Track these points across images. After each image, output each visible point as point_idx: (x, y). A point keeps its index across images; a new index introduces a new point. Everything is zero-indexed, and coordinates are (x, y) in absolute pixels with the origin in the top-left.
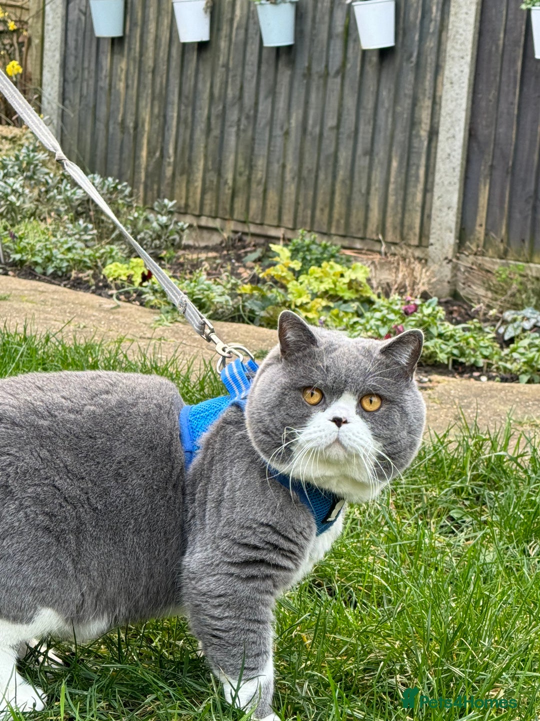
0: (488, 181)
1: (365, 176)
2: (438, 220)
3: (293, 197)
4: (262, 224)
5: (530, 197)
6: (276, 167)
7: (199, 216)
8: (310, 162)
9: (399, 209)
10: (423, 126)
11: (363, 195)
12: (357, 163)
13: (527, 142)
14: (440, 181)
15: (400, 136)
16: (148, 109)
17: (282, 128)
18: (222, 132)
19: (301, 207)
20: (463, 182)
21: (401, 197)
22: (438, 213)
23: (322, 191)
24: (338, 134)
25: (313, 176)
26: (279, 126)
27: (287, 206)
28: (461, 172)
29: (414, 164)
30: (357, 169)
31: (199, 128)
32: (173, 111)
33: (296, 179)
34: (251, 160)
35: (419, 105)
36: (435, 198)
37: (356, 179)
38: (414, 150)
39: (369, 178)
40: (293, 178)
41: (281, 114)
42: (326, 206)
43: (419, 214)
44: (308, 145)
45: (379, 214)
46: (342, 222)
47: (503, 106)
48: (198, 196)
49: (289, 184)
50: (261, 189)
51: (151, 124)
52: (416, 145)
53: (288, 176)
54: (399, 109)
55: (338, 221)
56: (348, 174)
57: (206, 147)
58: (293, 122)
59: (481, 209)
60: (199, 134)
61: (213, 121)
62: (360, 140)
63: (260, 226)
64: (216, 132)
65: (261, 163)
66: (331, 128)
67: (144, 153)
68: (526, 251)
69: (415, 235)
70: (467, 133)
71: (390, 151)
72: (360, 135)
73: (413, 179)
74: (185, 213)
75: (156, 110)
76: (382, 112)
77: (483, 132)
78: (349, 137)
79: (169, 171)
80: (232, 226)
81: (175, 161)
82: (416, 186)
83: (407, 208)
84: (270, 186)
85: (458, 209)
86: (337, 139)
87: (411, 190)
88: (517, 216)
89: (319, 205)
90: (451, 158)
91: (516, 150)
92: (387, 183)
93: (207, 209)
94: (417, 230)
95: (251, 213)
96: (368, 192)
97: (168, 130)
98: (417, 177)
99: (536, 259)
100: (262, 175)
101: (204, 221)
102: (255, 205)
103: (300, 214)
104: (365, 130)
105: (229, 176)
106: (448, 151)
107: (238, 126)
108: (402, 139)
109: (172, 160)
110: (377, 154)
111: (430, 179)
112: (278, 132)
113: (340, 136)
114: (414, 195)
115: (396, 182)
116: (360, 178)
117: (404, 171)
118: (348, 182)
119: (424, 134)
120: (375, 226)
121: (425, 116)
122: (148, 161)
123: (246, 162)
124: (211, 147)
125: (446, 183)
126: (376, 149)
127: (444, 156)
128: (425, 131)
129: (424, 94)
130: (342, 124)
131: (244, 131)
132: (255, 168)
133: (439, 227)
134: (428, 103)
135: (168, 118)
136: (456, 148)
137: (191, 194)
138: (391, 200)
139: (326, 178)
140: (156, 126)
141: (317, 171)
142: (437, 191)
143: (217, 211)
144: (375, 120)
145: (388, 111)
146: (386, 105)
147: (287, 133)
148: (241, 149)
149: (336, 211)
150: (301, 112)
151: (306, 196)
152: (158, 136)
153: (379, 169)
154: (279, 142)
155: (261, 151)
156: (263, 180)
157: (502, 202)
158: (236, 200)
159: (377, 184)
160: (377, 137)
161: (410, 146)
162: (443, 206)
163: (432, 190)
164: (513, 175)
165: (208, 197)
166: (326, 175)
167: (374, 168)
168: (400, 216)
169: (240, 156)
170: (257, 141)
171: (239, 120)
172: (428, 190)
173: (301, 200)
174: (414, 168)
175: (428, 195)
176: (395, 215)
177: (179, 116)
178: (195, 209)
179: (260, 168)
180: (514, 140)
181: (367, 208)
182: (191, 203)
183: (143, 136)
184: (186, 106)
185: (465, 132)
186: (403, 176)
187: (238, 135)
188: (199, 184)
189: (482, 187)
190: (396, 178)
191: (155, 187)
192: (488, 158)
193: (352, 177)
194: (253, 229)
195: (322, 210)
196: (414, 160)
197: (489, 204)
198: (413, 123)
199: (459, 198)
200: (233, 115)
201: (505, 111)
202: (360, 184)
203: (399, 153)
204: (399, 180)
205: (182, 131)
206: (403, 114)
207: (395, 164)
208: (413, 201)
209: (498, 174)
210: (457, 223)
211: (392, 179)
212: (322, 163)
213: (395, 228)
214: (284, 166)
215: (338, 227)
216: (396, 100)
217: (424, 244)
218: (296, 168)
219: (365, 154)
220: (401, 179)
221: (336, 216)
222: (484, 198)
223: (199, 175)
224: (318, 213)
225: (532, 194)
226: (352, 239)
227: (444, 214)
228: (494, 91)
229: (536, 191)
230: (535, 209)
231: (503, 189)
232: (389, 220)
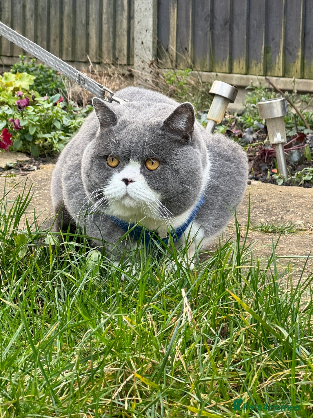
0: (176, 5)
1: (84, 9)
2: (139, 41)
3: (33, 32)
4: (12, 57)
5: (208, 16)
6: (18, 7)
9: (111, 35)
11: (83, 26)
14: (139, 8)
19: (39, 39)
20: (156, 7)
21: (111, 25)
22: (139, 35)
23: (53, 25)
25: (46, 13)
30: (77, 4)
33: (34, 17)
36: (136, 23)
37: (78, 12)
39: (87, 11)
40: (32, 16)
42: (57, 37)
43: (126, 38)
45: (97, 40)
46: (70, 49)
49: (29, 21)
53: (28, 14)
55: (67, 49)
56: (71, 9)
59: (172, 29)
63: (10, 58)
65: (7, 5)
68: (208, 62)
69: (124, 55)
73: (120, 8)
82: (122, 15)
83: (117, 34)
85: (153, 31)
87: (119, 18)
88: (200, 33)
89: (52, 37)
92: (101, 14)
94: (125, 52)
95: (3, 48)
96: (87, 23)
98: (123, 6)
99: (217, 69)
100: (9, 15)
111: (132, 8)
114: (121, 22)
115: (107, 11)
116: (81, 12)
117: (112, 2)
118: (71, 15)
120: (94, 50)
125: (143, 9)
132: (3, 10)
133: (140, 47)
138: (105, 27)
139: (56, 13)
141: (49, 8)
142: (137, 17)
149: (65, 41)
151: (42, 29)
153: (94, 2)
156: (10, 20)
157: (187, 21)
159: (94, 16)
162: (142, 29)
163: (133, 17)
166: (55, 11)
168: (111, 40)
172: (130, 18)
173: (39, 34)
175: (131, 22)
176: (108, 40)
179: (7, 9)
181: (88, 36)
186: (112, 6)
189: (172, 11)
190: (107, 9)
193: (74, 11)
194: (6, 61)
195: (55, 41)
197: (177, 25)
199: (153, 21)
202: (81, 17)
204: (109, 10)
208: (121, 28)
210: (153, 43)
211: (104, 10)
213: (109, 52)
214: (24, 7)
215: (67, 54)
217: (131, 63)
218: (33, 7)
220: (111, 10)
221: (65, 45)
222: (174, 20)
224: (52, 43)
225: (209, 13)
226: (78, 63)
227: (143, 36)
229: (212, 10)
230: (212, 27)
231: (187, 11)
232: (105, 45)
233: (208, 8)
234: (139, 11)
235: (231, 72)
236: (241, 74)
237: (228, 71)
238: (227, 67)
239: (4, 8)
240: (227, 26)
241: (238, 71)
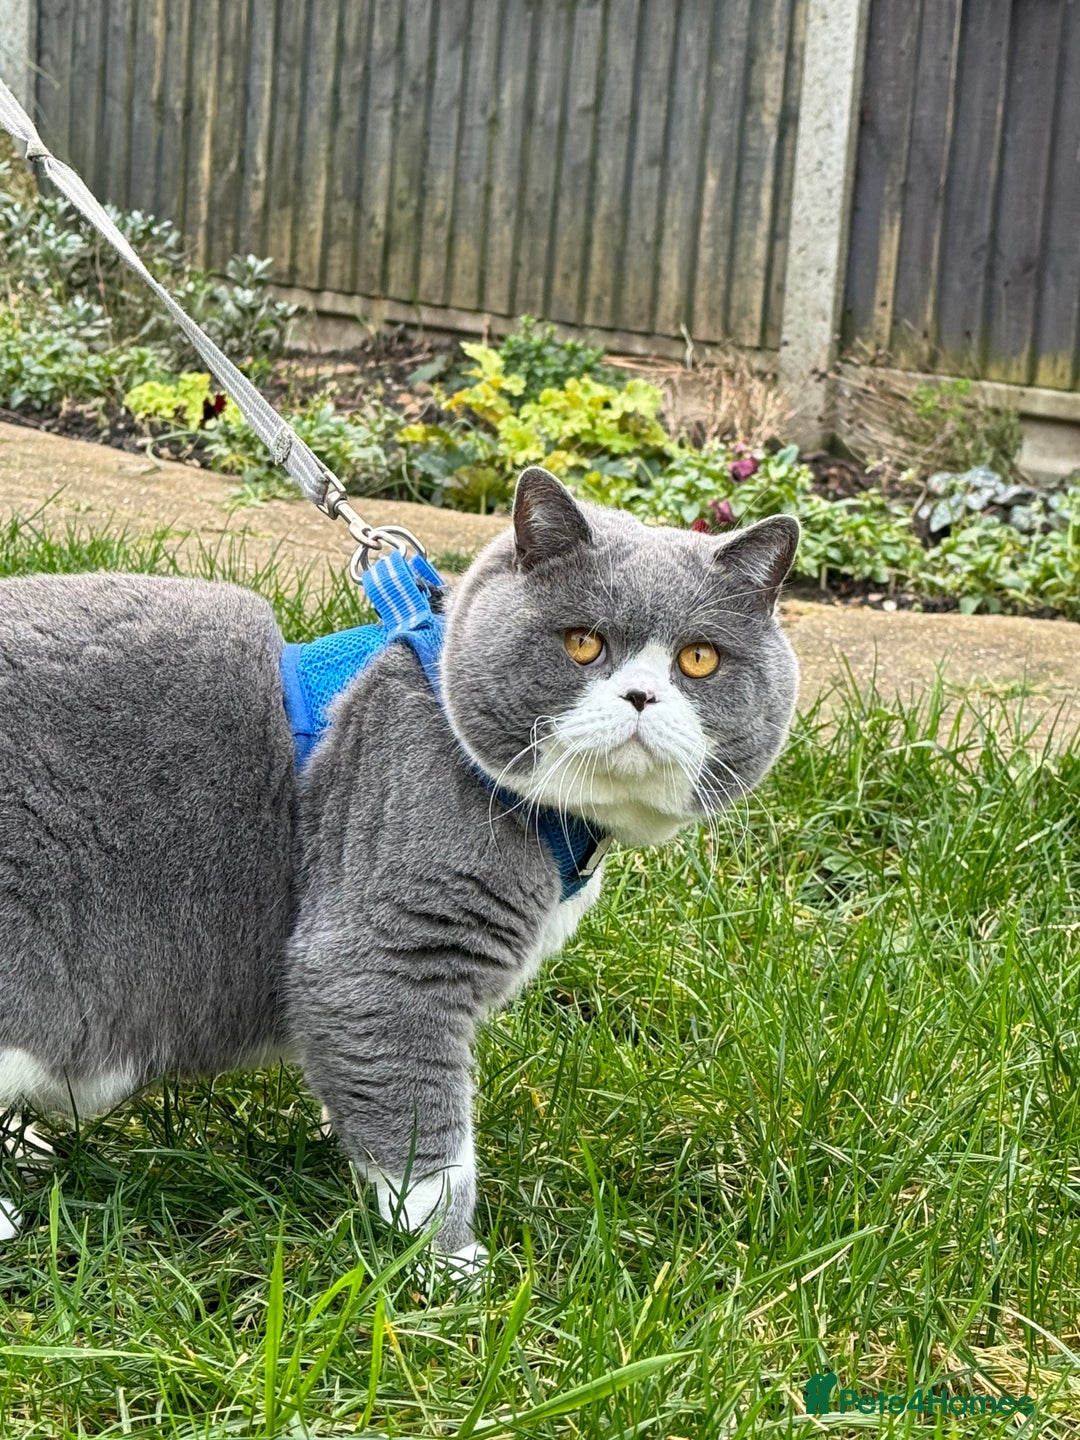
0: (898, 215)
1: (651, 207)
2: (799, 295)
3: (508, 252)
4: (445, 307)
5: (982, 247)
6: (472, 190)
7: (317, 292)
8: (540, 180)
9: (721, 274)
10: (768, 104)
11: (647, 246)
12: (636, 183)
13: (976, 137)
14: (802, 217)
15: (722, 126)
16: (213, 74)
17: (484, 111)
18: (363, 119)
19: (524, 271)
20: (847, 218)
21: (724, 248)
22: (798, 280)
23: (565, 239)
24: (597, 122)
25: (547, 208)
26: (477, 107)
27: (495, 270)
28: (845, 197)
29: (750, 183)
30: (635, 193)
31: (316, 111)
32: (263, 78)
33: (513, 216)
34: (422, 177)
35: (759, 61)
36: (793, 250)
37: (634, 213)
38: (751, 154)
39: (661, 212)
40: (508, 213)
41: (481, 82)
42: (574, 268)
43: (760, 284)
44: (536, 143)
45: (680, 284)
46: (607, 300)
47: (928, 65)
48: (316, 251)
49: (498, 224)
50: (442, 235)
51: (218, 103)
52: (754, 144)
53: (498, 208)
54: (719, 70)
55: (599, 299)
56: (617, 203)
57: (331, 149)
58: (506, 97)
59: (884, 272)
60: (316, 124)
61: (344, 97)
62: (642, 134)
63: (441, 311)
64: (350, 120)
65: (442, 181)
66: (585, 111)
67: (205, 163)
68: (974, 356)
69: (752, 325)
70: (856, 118)
71: (702, 156)
72: (642, 124)
73: (749, 212)
74: (290, 286)
75: (229, 76)
76: (685, 77)
77: (888, 116)
78: (619, 128)
79: (256, 200)
80: (384, 310)
81: (268, 179)
82: (753, 228)
83: (736, 272)
84: (461, 230)
85: (838, 272)
86: (596, 132)
87: (744, 235)
88: (956, 285)
89: (560, 268)
90: (824, 168)
91: (953, 152)
92: (696, 222)
93: (334, 278)
94: (757, 317)
95: (424, 284)
96: (658, 241)
97: (254, 114)
98: (757, 208)
99: (994, 373)
100: (445, 207)
101: (328, 302)
102: (430, 267)
103: (522, 285)
104: (652, 113)
105: (379, 209)
106: (818, 154)
107: (396, 107)
108: (727, 131)
109: (262, 176)
110: (676, 163)
111: (782, 214)
112: (476, 119)
113: (602, 126)
114: (751, 245)
115: (713, 219)
116: (642, 213)
117: (729, 196)
118: (618, 220)
119: (769, 121)
120: (673, 308)
121: (771, 84)
122: (213, 179)
123: (411, 181)
124: (341, 149)
125: (814, 220)
126: (673, 153)
127: (812, 166)
128: (772, 114)
129: (770, 40)
130: (605, 100)
131: (408, 116)
132: (429, 193)
133: (800, 309)
134: (777, 58)
135: (253, 92)
136: (833, 149)
137: (302, 246)
138: (705, 255)
139: (574, 213)
140: (228, 108)
141: (556, 198)
142: (797, 237)
143: (354, 281)
144: (671, 93)
145: (697, 74)
146: (694, 62)
147: (494, 121)
148: (402, 153)
149: (594, 279)
150: (521, 77)
151: (533, 249)
152: (233, 126)
153: (680, 194)
154: (478, 138)
155: (443, 158)
156: (447, 219)
157: (926, 257)
158: (393, 258)
159: (676, 225)
160: (675, 128)
161: (742, 146)
162: (809, 267)
163: (786, 236)
164: (948, 202)
165: (336, 251)
166: (574, 205)
167: (670, 190)
168: (722, 287)
169: (399, 169)
170: (433, 138)
171: (397, 95)
172: (778, 234)
173: (523, 257)
174: (750, 190)
175: (779, 246)
176: (713, 286)
177: (274, 88)
178: (310, 277)
179: (440, 193)
180: (949, 130)
181: (657, 272)
182: (301, 264)
183: (201, 128)
184: (290, 66)
185: (852, 116)
186: (729, 206)
187: (395, 126)
188: (317, 225)
189: (887, 227)
190: (714, 211)
191: (229, 232)
192: (898, 170)
193: (625, 211)
194: (427, 316)
195: (566, 277)
196: (749, 174)
197: (899, 263)
198: (748, 99)
199: (840, 250)
200: (385, 85)
201: (932, 73)
202: (643, 225)
203: (719, 160)
204: (721, 214)
205: (281, 117)
206: (728, 80)
207: (711, 183)
208: (748, 258)
209: (917, 200)
210: (836, 301)
211: (706, 214)
212: (565, 181)
213: (712, 313)
214: (488, 189)
215: (598, 312)
216: (713, 53)
217: (771, 343)
218: (512, 191)
219: (652, 162)
220: (724, 214)
221: (594, 289)
222: (890, 250)
223: (317, 208)
224: (558, 283)
225: (985, 241)
226: (625, 335)
227: (810, 283)
228: (908, 35)
229: (994, 236)
230: (991, 272)
231: (927, 231)
232: (701, 296)
233: (984, 228)
234: (804, 222)
235: (1031, 382)
236: (1057, 389)
237: (1023, 380)
238: (1024, 371)
239: (431, 188)
240: (1032, 274)
241: (1049, 381)
